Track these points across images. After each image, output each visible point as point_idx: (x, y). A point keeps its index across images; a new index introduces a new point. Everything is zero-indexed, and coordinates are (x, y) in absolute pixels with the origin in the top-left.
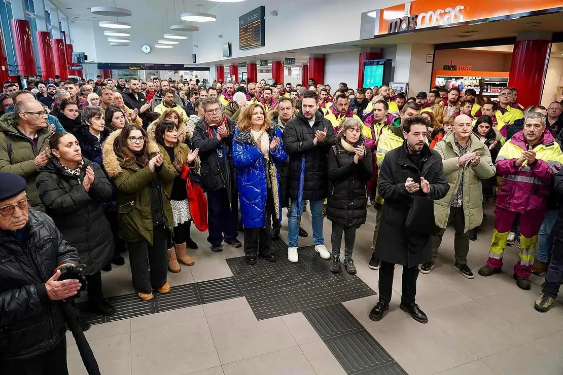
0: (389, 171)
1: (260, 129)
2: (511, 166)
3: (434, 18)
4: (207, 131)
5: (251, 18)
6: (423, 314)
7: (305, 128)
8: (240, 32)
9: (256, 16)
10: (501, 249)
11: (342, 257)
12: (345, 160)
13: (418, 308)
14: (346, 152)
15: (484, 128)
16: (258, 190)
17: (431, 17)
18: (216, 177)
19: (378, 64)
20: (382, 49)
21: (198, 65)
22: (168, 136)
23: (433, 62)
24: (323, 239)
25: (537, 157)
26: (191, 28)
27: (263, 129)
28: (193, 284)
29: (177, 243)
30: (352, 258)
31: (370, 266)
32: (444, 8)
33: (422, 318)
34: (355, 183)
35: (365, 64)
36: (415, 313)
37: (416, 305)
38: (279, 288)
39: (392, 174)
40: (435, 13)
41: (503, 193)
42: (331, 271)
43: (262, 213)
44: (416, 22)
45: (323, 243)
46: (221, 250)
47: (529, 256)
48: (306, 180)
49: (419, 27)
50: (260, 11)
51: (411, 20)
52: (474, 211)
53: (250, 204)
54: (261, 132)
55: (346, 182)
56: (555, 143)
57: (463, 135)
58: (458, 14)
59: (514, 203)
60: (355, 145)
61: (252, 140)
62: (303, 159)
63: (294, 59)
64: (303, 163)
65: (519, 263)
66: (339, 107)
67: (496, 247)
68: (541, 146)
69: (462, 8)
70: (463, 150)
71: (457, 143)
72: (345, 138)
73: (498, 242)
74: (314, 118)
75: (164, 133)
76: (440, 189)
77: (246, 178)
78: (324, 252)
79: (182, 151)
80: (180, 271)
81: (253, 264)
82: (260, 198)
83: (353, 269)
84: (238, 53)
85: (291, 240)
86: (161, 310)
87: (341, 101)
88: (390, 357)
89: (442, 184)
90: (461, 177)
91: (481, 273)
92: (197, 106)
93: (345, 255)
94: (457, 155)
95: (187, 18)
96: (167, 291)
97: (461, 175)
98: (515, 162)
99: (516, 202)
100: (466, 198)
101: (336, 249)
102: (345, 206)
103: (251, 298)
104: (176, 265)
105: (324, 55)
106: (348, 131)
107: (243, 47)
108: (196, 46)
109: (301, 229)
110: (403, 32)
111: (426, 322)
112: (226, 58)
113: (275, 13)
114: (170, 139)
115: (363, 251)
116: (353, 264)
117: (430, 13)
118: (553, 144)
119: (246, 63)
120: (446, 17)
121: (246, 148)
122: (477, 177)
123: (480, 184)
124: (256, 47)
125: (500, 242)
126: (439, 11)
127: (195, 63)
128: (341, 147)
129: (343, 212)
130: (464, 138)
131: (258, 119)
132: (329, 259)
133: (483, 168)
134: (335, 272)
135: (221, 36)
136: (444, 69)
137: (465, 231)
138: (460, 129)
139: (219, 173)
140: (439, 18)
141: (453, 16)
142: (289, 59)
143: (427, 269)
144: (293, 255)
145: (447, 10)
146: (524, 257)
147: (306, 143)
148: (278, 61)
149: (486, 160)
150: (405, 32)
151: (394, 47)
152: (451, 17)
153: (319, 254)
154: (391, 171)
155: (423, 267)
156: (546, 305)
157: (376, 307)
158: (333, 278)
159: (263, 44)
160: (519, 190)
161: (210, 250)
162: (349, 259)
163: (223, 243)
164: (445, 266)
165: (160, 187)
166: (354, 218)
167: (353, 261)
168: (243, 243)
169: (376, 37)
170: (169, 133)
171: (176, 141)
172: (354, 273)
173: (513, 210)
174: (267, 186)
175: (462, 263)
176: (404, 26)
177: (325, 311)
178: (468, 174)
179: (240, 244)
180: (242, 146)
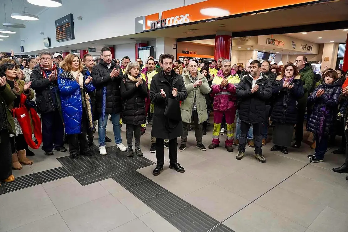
0: (154, 86)
1: (77, 71)
2: (219, 88)
3: (175, 21)
4: (42, 73)
5: (64, 21)
6: (182, 168)
7: (105, 70)
8: (56, 31)
9: (67, 20)
10: (218, 133)
11: (134, 148)
12: (131, 86)
13: (179, 165)
14: (131, 81)
15: (204, 73)
16: (76, 109)
17: (173, 20)
18: (47, 104)
19: (146, 49)
20: (148, 42)
21: (25, 53)
22: (9, 73)
23: (177, 49)
24: (121, 140)
25: (228, 83)
26: (19, 25)
27: (79, 70)
28: (33, 174)
29: (18, 150)
30: (140, 147)
31: (151, 151)
32: (179, 15)
33: (182, 170)
34: (138, 100)
35: (139, 50)
36: (178, 168)
37: (178, 164)
38: (95, 168)
39: (156, 87)
40: (175, 18)
41: (216, 102)
42: (128, 156)
43: (80, 124)
44: (165, 23)
45: (122, 142)
46: (53, 154)
47: (231, 134)
48: (107, 101)
49: (167, 25)
50: (70, 16)
51: (162, 21)
52: (202, 112)
53: (71, 118)
54: (77, 72)
55: (132, 99)
56: (236, 74)
57: (193, 72)
58: (187, 18)
59: (221, 106)
60: (136, 77)
61: (72, 77)
62: (105, 88)
63: (95, 48)
64: (105, 89)
65: (227, 139)
66: (124, 64)
67: (216, 132)
68: (230, 76)
69: (188, 15)
70: (195, 79)
71: (191, 76)
72: (130, 74)
73: (216, 129)
74: (110, 64)
75: (6, 71)
76: (183, 94)
77: (67, 101)
78: (123, 147)
79: (20, 84)
80: (21, 168)
81: (76, 159)
82: (78, 114)
83: (141, 153)
84: (55, 44)
85: (101, 142)
86: (8, 191)
87: (125, 60)
88: (166, 190)
89: (184, 92)
90: (195, 95)
91: (210, 148)
92: (29, 62)
93: (136, 146)
94: (192, 82)
95: (15, 17)
96: (12, 180)
97: (194, 93)
98: (220, 86)
99: (222, 105)
100: (198, 105)
101: (129, 143)
102: (133, 114)
103: (76, 176)
104: (18, 165)
105: (114, 46)
106: (132, 69)
107: (59, 40)
108: (24, 41)
109: (107, 138)
110: (159, 28)
111: (184, 172)
112: (47, 48)
113: (81, 18)
114: (10, 75)
115: (146, 145)
116: (140, 151)
117: (172, 18)
118: (236, 75)
119: (62, 52)
120: (181, 20)
121: (68, 82)
122: (202, 93)
123: (204, 97)
124: (68, 40)
125: (217, 129)
126: (177, 17)
127: (23, 52)
128: (128, 78)
129: (132, 117)
130: (194, 73)
131: (76, 65)
132: (126, 151)
133: (204, 87)
134: (130, 156)
135: (42, 33)
136: (183, 53)
137: (199, 123)
138: (191, 69)
139: (50, 101)
140: (177, 20)
141: (184, 19)
142: (92, 49)
143: (182, 149)
144: (103, 151)
145: (181, 16)
146: (229, 135)
147: (106, 77)
148: (84, 49)
149: (206, 84)
150: (160, 28)
151: (154, 40)
152: (183, 19)
153: (119, 149)
154: (156, 85)
155: (180, 148)
156: (241, 156)
157: (156, 168)
158: (129, 159)
159: (73, 38)
160: (223, 99)
161: (45, 155)
162: (138, 149)
163: (53, 150)
164: (191, 147)
165: (4, 103)
166: (139, 121)
167: (140, 149)
168: (68, 149)
169: (144, 32)
170: (9, 71)
171: (15, 76)
172: (142, 155)
173: (221, 110)
174: (83, 106)
175: (200, 143)
176: (159, 25)
177: (126, 175)
178: (198, 91)
179: (66, 149)
180: (65, 81)
